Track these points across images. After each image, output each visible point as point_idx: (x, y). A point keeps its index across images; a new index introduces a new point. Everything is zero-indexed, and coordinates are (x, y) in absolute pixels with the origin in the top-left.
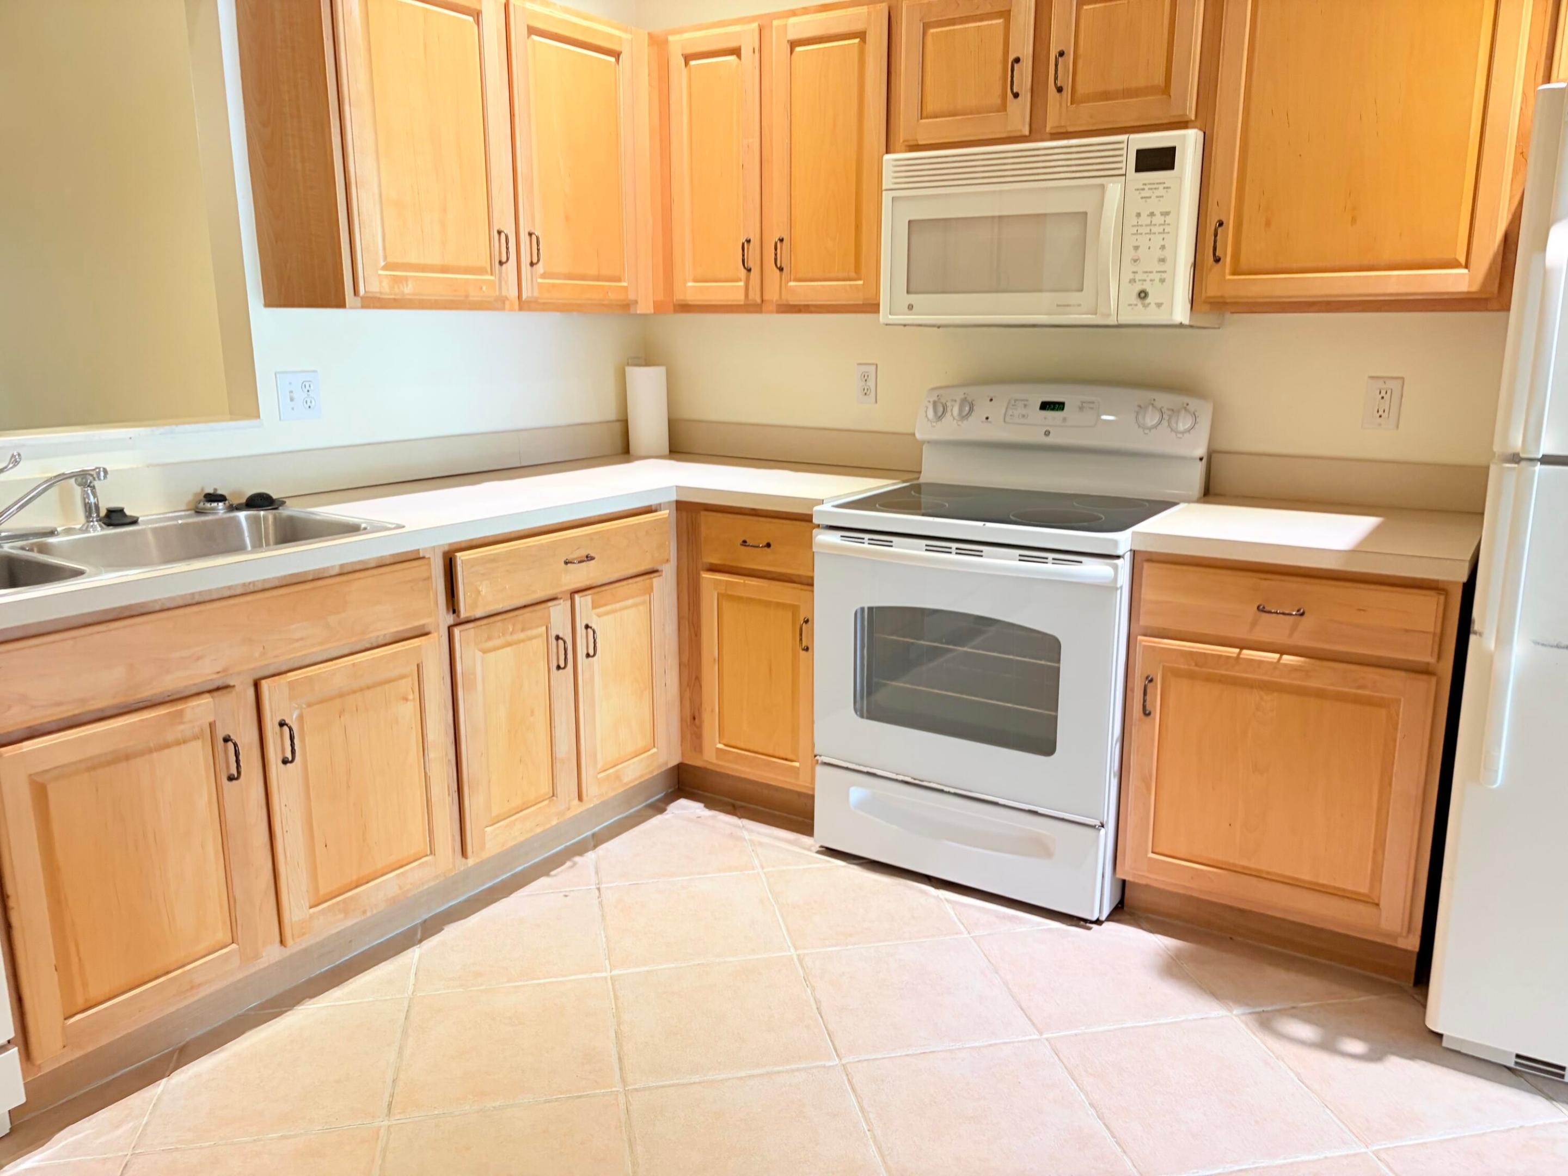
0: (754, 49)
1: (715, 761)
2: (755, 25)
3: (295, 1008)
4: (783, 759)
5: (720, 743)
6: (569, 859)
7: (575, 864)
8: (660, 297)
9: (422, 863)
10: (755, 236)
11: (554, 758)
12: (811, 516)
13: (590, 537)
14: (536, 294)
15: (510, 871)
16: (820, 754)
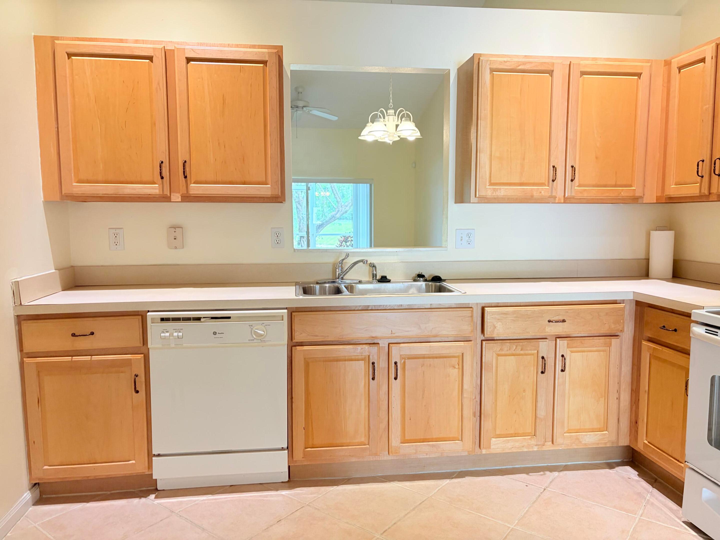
0: (712, 57)
1: (642, 449)
2: (714, 45)
3: (391, 482)
4: (676, 460)
5: (646, 440)
6: (543, 471)
7: (545, 474)
8: (659, 194)
9: (455, 443)
10: (707, 158)
11: (536, 416)
12: (691, 314)
13: (567, 311)
14: (573, 194)
15: (512, 465)
16: (688, 462)
